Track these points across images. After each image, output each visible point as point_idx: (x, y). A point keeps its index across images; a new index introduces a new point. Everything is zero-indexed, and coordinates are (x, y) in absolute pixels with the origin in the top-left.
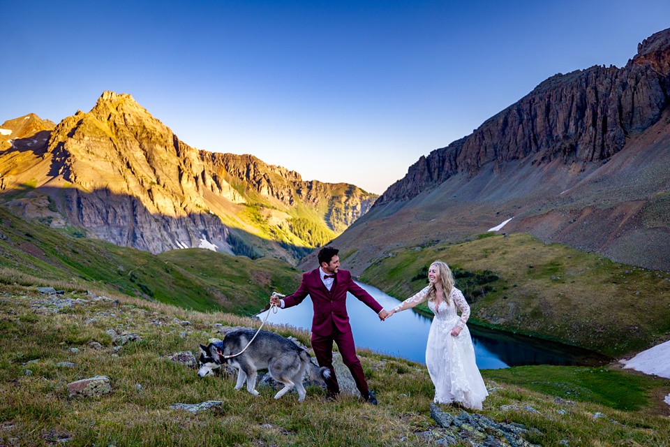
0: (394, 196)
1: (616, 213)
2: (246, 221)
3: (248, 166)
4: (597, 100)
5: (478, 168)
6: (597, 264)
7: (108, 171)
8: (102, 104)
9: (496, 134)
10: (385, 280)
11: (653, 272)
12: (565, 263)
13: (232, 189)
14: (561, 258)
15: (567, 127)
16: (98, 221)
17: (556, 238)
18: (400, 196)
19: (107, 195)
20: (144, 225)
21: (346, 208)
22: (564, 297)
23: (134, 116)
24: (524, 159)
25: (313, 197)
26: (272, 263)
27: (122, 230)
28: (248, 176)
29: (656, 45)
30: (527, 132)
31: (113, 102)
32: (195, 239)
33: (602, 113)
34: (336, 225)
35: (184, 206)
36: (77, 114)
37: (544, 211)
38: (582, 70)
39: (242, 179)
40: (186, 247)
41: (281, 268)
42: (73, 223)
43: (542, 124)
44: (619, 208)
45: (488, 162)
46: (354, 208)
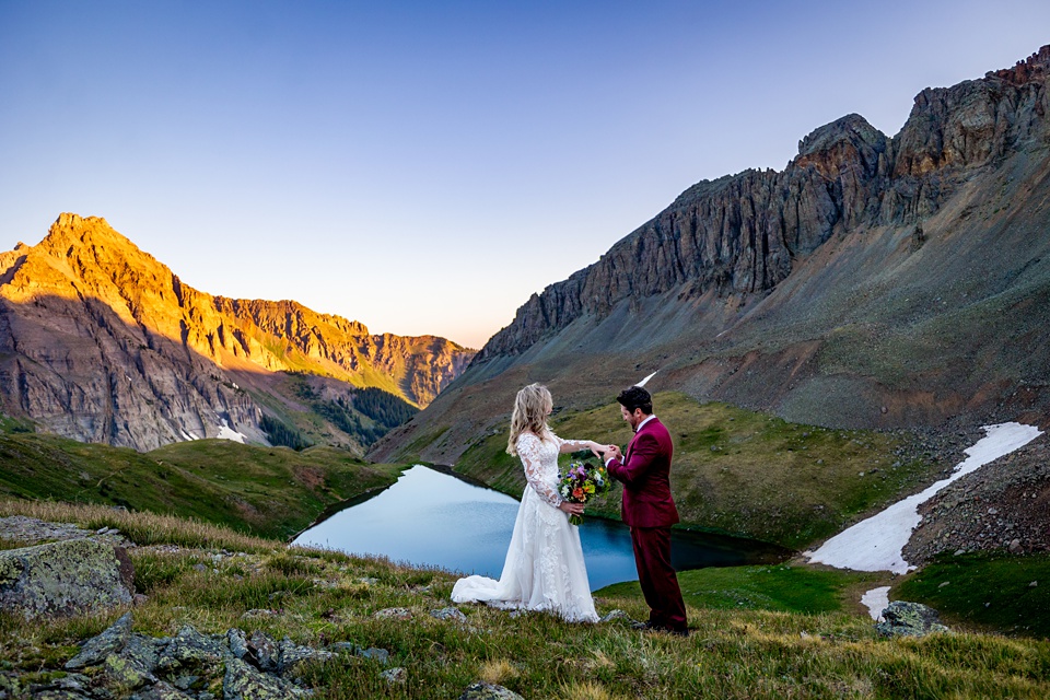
0: (499, 350)
1: (787, 358)
2: (289, 395)
3: (288, 316)
4: (754, 213)
5: (609, 308)
6: (768, 426)
7: (70, 332)
8: (58, 233)
9: (630, 260)
10: (490, 468)
11: (836, 432)
12: (727, 428)
13: (266, 351)
14: (722, 421)
15: (719, 249)
16: (55, 408)
17: (713, 394)
18: (507, 349)
19: (69, 368)
20: (130, 411)
21: (434, 370)
22: (728, 473)
23: (110, 249)
24: (668, 293)
25: (385, 357)
26: (326, 454)
27: (93, 420)
28: (289, 331)
29: (819, 142)
30: (669, 257)
31: (75, 229)
32: (211, 426)
33: (761, 229)
34: (420, 394)
35: (192, 379)
36: (15, 249)
37: (697, 360)
38: (732, 175)
39: (281, 336)
40: (196, 438)
41: (340, 460)
42: (13, 413)
43: (688, 246)
44: (790, 351)
45: (621, 298)
46: (445, 369)
